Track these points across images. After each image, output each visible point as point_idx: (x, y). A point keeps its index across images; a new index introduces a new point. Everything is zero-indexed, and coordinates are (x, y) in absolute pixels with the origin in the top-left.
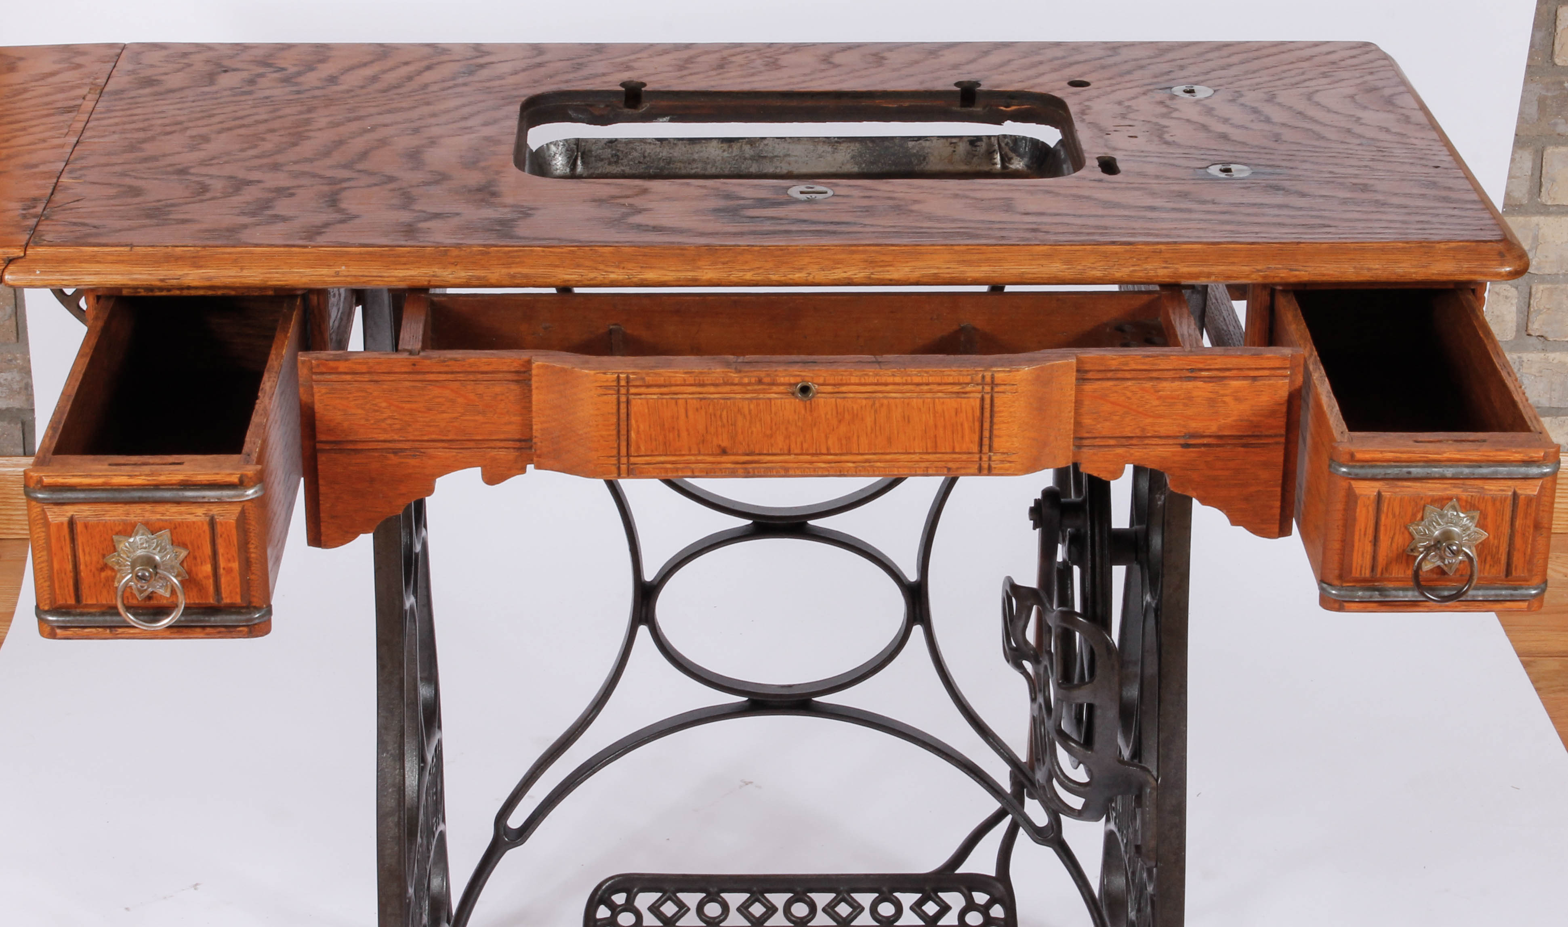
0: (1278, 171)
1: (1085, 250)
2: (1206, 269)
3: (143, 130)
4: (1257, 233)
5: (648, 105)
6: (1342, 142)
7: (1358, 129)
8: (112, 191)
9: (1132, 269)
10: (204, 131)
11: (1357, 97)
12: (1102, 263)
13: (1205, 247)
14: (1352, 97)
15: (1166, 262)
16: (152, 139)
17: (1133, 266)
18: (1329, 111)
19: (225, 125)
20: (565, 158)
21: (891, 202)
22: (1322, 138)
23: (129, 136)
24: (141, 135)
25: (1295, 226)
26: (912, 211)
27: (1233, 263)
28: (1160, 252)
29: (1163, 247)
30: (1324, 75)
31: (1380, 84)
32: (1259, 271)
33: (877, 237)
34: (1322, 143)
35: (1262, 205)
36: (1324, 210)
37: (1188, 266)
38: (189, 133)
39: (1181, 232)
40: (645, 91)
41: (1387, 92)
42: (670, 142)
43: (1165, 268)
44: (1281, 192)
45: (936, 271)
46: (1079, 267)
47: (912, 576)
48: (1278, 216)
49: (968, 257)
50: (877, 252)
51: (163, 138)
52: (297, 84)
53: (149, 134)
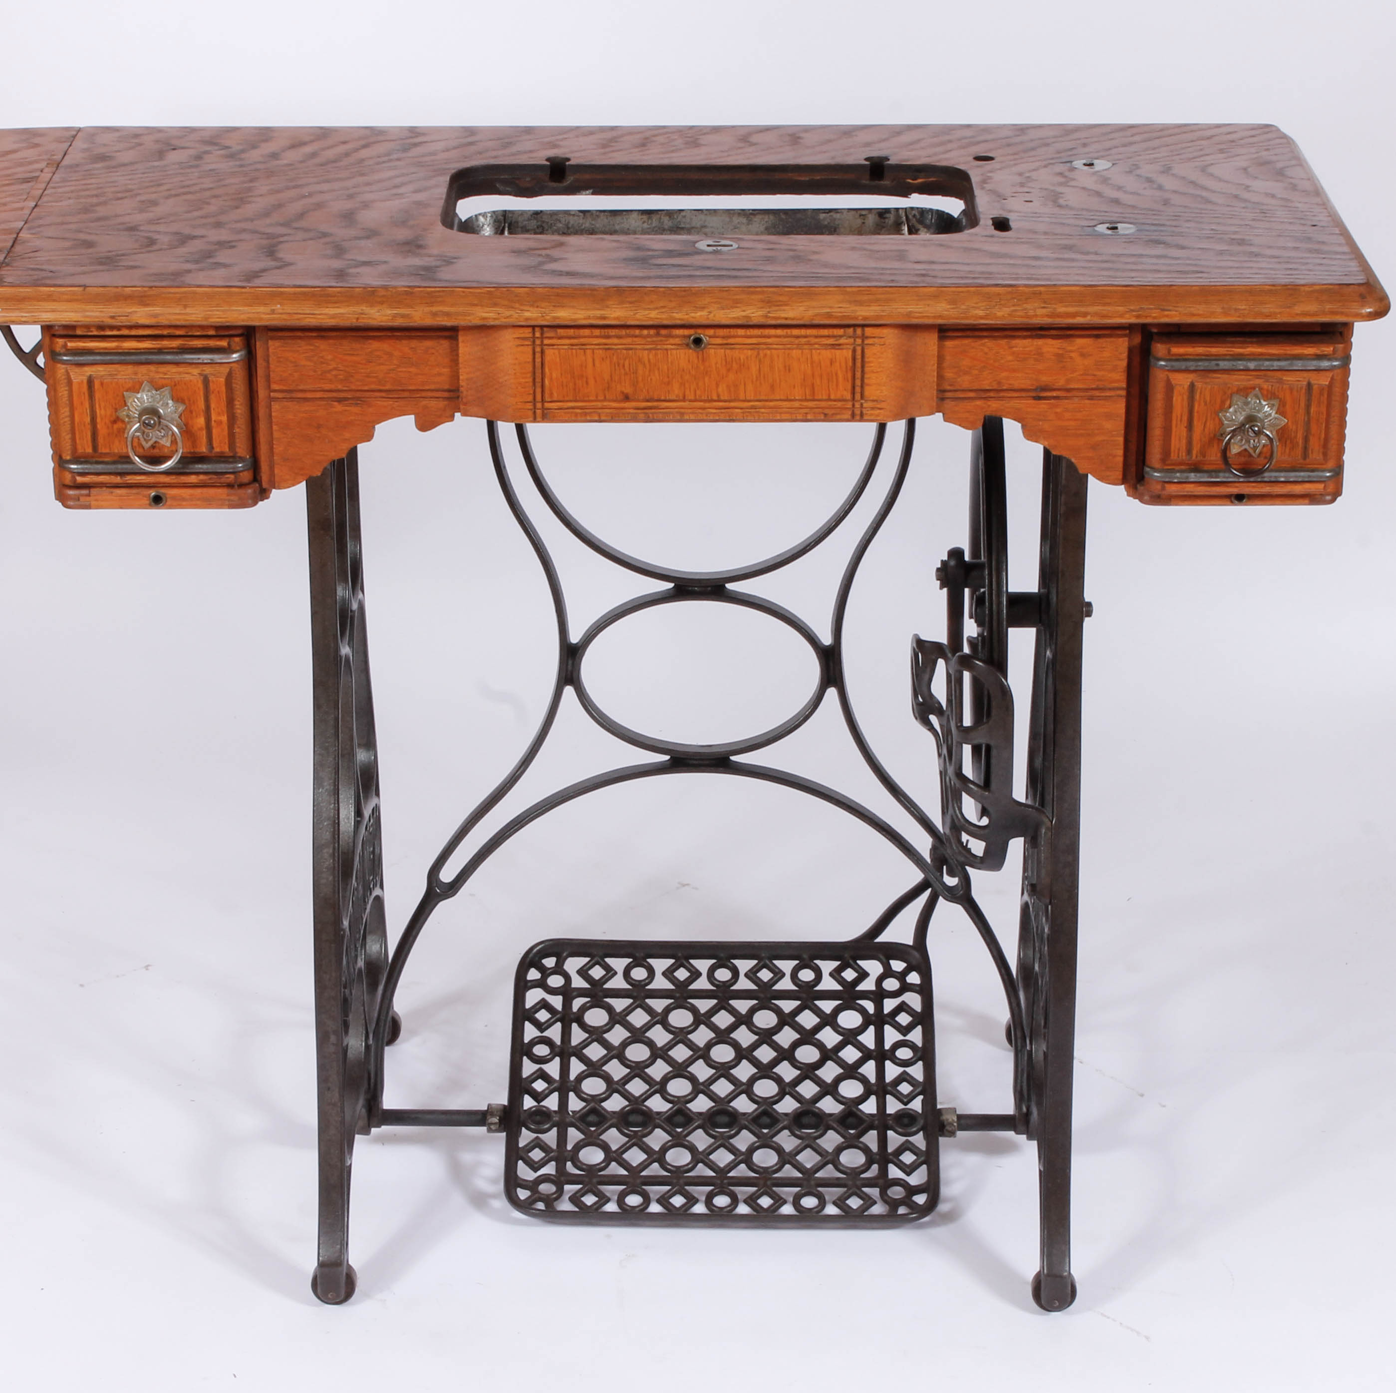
0: (1162, 228)
1: (968, 292)
2: (1083, 309)
3: (96, 196)
4: (1133, 278)
5: (572, 178)
6: (1228, 206)
7: (1245, 195)
8: (67, 244)
9: (1013, 308)
10: (153, 196)
11: (1249, 170)
12: (984, 304)
13: (1082, 289)
14: (1245, 169)
15: (1045, 302)
16: (105, 203)
17: (1014, 306)
18: (1220, 180)
19: (173, 192)
20: (493, 229)
21: (791, 253)
22: (1208, 201)
23: (83, 200)
24: (95, 200)
25: (1169, 272)
26: (810, 260)
27: (1109, 304)
28: (1040, 293)
29: (1042, 289)
30: (1221, 151)
31: (1274, 158)
32: (1133, 311)
33: (775, 281)
34: (1209, 206)
35: (1141, 256)
36: (1200, 260)
37: (1066, 306)
38: (139, 198)
39: (1061, 277)
40: (569, 165)
41: (1279, 165)
42: (592, 214)
43: (1044, 308)
44: (1162, 246)
45: (828, 310)
46: (963, 307)
47: (827, 639)
48: (1157, 264)
49: (859, 298)
50: (774, 293)
51: (114, 202)
52: (241, 159)
53: (102, 199)
